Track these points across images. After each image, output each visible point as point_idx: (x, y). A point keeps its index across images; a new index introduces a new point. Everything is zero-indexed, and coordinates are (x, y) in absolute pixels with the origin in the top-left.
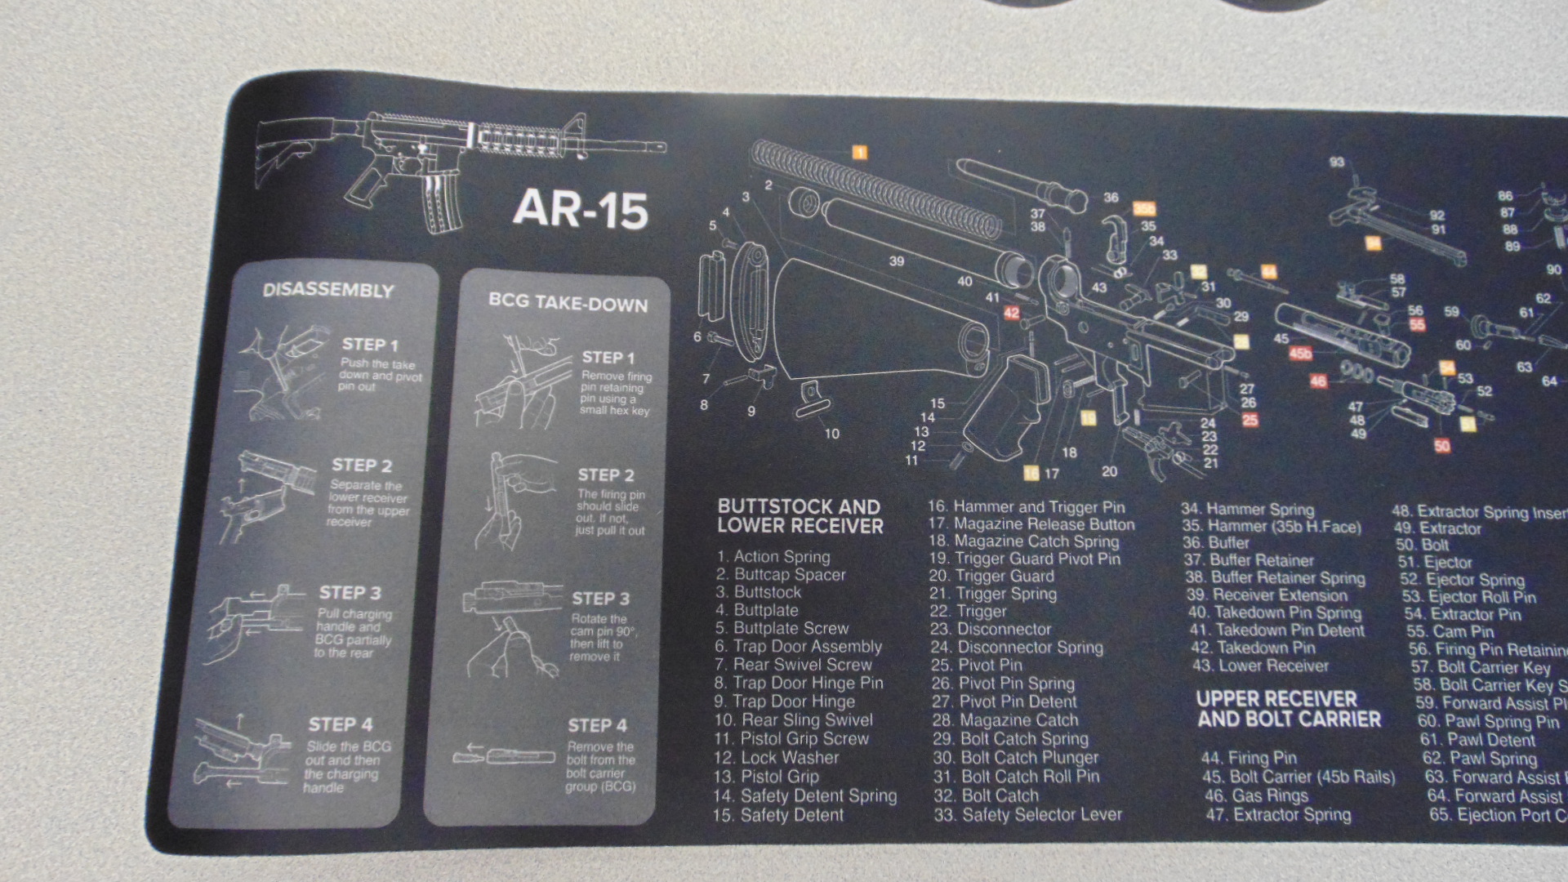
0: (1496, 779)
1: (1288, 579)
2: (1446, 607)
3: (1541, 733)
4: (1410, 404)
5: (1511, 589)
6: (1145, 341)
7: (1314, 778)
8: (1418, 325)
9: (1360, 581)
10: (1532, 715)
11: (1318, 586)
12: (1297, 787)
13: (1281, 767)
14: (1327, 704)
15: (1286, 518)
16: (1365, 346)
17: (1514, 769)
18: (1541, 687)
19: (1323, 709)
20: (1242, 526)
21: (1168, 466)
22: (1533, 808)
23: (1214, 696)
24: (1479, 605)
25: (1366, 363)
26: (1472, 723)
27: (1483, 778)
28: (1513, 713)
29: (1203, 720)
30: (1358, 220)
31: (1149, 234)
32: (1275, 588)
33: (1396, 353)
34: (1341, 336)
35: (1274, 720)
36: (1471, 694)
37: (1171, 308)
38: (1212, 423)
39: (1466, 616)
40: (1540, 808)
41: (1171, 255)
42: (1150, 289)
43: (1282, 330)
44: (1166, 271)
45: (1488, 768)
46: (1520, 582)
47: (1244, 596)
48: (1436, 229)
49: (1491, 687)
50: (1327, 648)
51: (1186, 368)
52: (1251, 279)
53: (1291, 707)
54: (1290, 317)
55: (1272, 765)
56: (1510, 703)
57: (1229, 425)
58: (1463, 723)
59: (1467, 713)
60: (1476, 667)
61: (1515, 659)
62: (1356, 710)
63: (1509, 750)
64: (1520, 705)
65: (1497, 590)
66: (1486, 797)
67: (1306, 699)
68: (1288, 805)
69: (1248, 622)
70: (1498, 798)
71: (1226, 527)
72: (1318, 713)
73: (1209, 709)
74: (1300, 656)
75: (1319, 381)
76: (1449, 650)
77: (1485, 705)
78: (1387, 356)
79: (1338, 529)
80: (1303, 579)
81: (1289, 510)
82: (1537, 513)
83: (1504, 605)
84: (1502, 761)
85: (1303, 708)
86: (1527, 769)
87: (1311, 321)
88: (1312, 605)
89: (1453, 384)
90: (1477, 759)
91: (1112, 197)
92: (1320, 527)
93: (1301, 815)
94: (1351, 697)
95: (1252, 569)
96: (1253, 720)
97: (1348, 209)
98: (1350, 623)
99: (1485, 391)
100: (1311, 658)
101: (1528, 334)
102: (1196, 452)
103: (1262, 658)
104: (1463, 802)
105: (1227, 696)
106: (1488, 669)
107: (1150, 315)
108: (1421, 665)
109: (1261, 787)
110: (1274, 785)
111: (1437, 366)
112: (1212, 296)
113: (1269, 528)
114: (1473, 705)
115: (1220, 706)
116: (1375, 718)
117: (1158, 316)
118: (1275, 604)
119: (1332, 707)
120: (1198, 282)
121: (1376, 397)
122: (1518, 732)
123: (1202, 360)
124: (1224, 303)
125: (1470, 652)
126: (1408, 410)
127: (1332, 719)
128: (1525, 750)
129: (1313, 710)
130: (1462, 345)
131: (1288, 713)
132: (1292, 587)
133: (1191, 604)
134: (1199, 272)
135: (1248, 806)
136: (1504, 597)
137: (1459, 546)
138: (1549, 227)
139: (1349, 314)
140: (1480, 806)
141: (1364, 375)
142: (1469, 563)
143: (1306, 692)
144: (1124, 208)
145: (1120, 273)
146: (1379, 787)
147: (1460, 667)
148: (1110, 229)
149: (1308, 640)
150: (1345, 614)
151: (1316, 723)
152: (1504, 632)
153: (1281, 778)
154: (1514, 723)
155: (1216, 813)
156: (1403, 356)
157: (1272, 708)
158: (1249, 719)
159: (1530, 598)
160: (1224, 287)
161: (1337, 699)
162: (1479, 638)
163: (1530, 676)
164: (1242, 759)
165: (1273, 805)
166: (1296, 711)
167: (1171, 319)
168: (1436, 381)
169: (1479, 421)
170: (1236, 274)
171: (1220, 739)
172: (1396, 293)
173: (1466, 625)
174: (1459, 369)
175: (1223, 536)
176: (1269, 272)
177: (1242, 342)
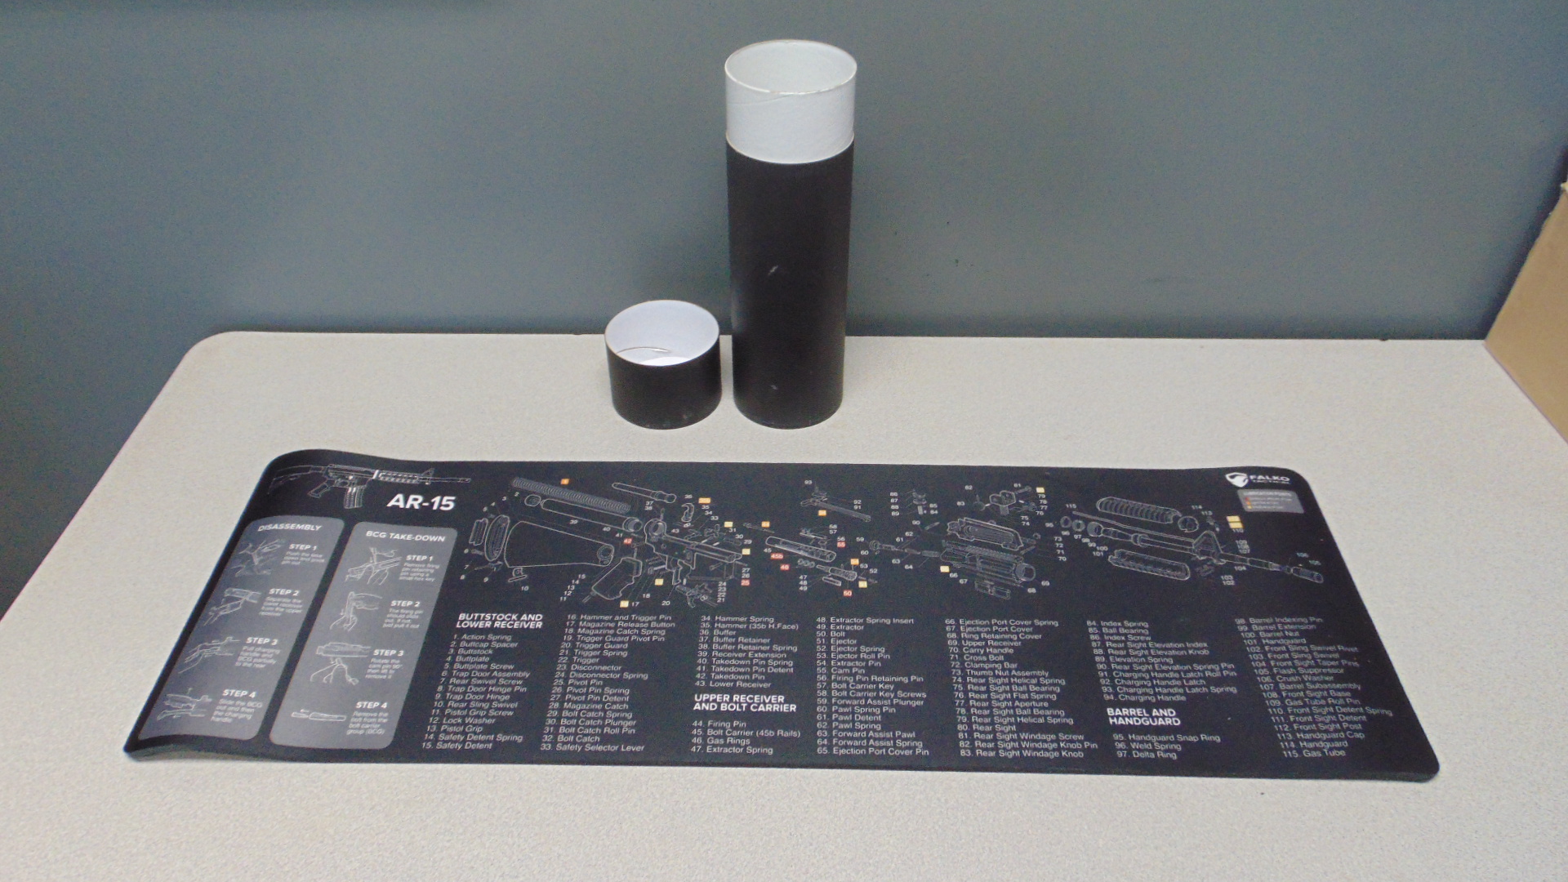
0: (856, 735)
1: (755, 648)
2: (840, 660)
3: (885, 715)
4: (832, 576)
5: (877, 653)
6: (694, 551)
7: (754, 733)
8: (841, 544)
9: (795, 649)
10: (881, 707)
11: (771, 651)
12: (746, 737)
13: (737, 728)
14: (767, 701)
15: (758, 623)
16: (812, 554)
17: (868, 731)
18: (887, 695)
19: (765, 703)
20: (732, 626)
21: (698, 602)
22: (875, 747)
23: (705, 697)
24: (858, 659)
25: (811, 560)
26: (846, 710)
27: (849, 734)
28: (871, 706)
29: (697, 707)
30: (816, 504)
31: (705, 510)
32: (747, 652)
33: (828, 556)
34: (799, 549)
35: (737, 708)
36: (849, 698)
37: (710, 538)
38: (725, 584)
39: (850, 664)
40: (880, 748)
41: (716, 518)
42: (702, 531)
43: (768, 547)
44: (712, 524)
45: (853, 730)
46: (883, 650)
47: (729, 655)
48: (856, 507)
49: (859, 694)
50: (770, 677)
51: (714, 562)
52: (756, 527)
53: (747, 702)
54: (772, 541)
55: (732, 727)
56: (869, 701)
57: (733, 586)
58: (841, 710)
59: (844, 706)
60: (853, 686)
61: (874, 682)
62: (783, 704)
63: (866, 722)
64: (875, 703)
65: (869, 653)
66: (850, 743)
67: (756, 699)
68: (738, 745)
69: (729, 666)
70: (857, 743)
71: (724, 626)
72: (762, 705)
73: (701, 703)
74: (756, 680)
75: (785, 567)
76: (839, 678)
77: (855, 702)
78: (823, 557)
79: (785, 627)
80: (763, 648)
81: (760, 619)
82: (895, 621)
83: (871, 659)
84: (861, 727)
85: (753, 703)
86: (875, 731)
87: (784, 543)
88: (766, 659)
89: (857, 568)
90: (847, 726)
91: (689, 497)
92: (776, 626)
93: (745, 750)
94: (781, 698)
95: (736, 643)
96: (724, 707)
97: (811, 500)
98: (786, 666)
99: (874, 571)
100: (762, 681)
101: (900, 548)
102: (714, 596)
103: (735, 681)
104: (837, 744)
105: (712, 697)
106: (859, 687)
107: (700, 541)
108: (822, 685)
109: (725, 737)
110: (731, 736)
111: (850, 561)
112: (734, 534)
113: (748, 627)
114: (848, 702)
115: (707, 701)
116: (793, 708)
117: (704, 541)
118: (746, 658)
119: (770, 702)
120: (728, 529)
121: (813, 574)
122: (873, 714)
123: (724, 559)
124: (739, 536)
125: (851, 680)
126: (831, 579)
127: (769, 708)
128: (876, 722)
129: (759, 704)
130: (863, 553)
131: (744, 705)
132: (756, 652)
133: (699, 658)
134: (729, 524)
135: (714, 746)
136: (873, 656)
137: (850, 635)
138: (916, 506)
139: (806, 540)
140: (846, 747)
141: (809, 564)
142: (855, 642)
143: (756, 696)
144: (695, 500)
145: (687, 525)
146: (791, 738)
147: (844, 686)
148: (686, 508)
149: (762, 673)
150: (784, 663)
151: (760, 709)
152: (870, 671)
153: (735, 733)
154: (870, 710)
155: (697, 749)
156: (831, 557)
157: (736, 703)
158: (722, 707)
159: (885, 657)
160: (739, 528)
161: (773, 699)
162: (856, 673)
163: (882, 690)
164: (715, 724)
165: (730, 745)
166: (749, 704)
167: (711, 543)
168: (849, 567)
169: (869, 583)
170: (748, 525)
171: (704, 715)
172: (831, 532)
173: (851, 668)
174: (861, 562)
175: (722, 630)
176: (766, 524)
177: (746, 552)
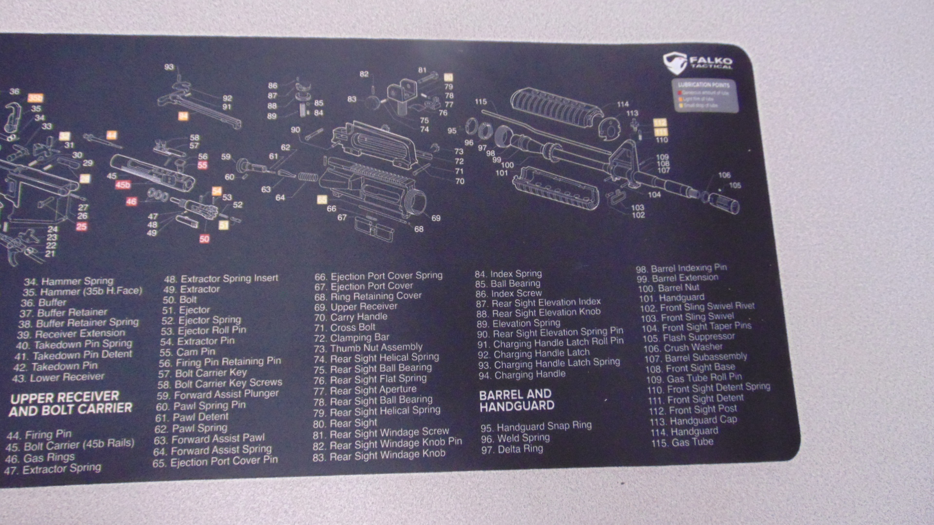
0: (199, 440)
1: (88, 323)
2: (188, 337)
3: (233, 411)
4: (190, 214)
5: (231, 325)
6: (19, 179)
7: (81, 445)
8: (203, 165)
9: (135, 323)
10: (229, 401)
11: (107, 327)
12: (69, 451)
13: (61, 439)
14: (98, 399)
15: (95, 286)
16: (166, 180)
17: (212, 434)
18: (238, 384)
19: (95, 402)
20: (63, 292)
21: (21, 257)
22: (220, 456)
23: (22, 398)
24: (210, 335)
25: (164, 189)
26: (191, 407)
27: (191, 440)
28: (218, 400)
29: (13, 412)
30: (176, 102)
31: (36, 113)
32: (78, 329)
33: (186, 183)
34: (151, 174)
35: (62, 411)
36: (194, 390)
37: (42, 159)
38: (56, 229)
39: (199, 342)
40: (224, 456)
41: (48, 126)
42: (30, 147)
43: (113, 171)
44: (43, 136)
45: (195, 434)
46: (238, 320)
47: (56, 335)
48: (225, 107)
49: (207, 385)
50: (105, 365)
51: (45, 196)
52: (99, 141)
53: (74, 402)
54: (121, 162)
55: (54, 438)
56: (218, 393)
57: (67, 231)
58: (185, 407)
59: (189, 401)
60: (200, 373)
61: (227, 368)
62: (117, 402)
63: (211, 423)
64: (223, 395)
65: (223, 326)
66: (190, 452)
67: (85, 396)
68: (60, 463)
69: (56, 351)
70: (199, 451)
71: (52, 293)
72: (92, 405)
73: (18, 406)
74: (87, 370)
75: (132, 202)
76: (184, 364)
77: (201, 396)
78: (180, 185)
79: (127, 291)
80: (98, 323)
81: (97, 281)
82: (257, 278)
83: (225, 335)
84: (204, 429)
85: (82, 402)
86: (220, 434)
87: (134, 164)
88: (100, 339)
89: (219, 201)
90: (189, 429)
91: (15, 91)
92: (116, 290)
93: (68, 469)
94: (116, 394)
95: (65, 318)
96: (46, 411)
97: (171, 96)
98: (124, 349)
99: (238, 205)
100: (94, 372)
101: (273, 170)
102: (42, 248)
103: (60, 373)
104: (175, 455)
105: (31, 397)
106: (207, 374)
107: (27, 164)
108: (165, 373)
109: (45, 452)
110: (53, 451)
111: (211, 190)
112: (70, 151)
113: (81, 292)
114: (193, 396)
115: (26, 403)
116: (129, 407)
117: (31, 164)
118: (77, 339)
119: (102, 401)
120: (64, 143)
121: (166, 210)
122: (220, 411)
123: (56, 190)
124: (78, 155)
125: (197, 364)
126: (186, 218)
127: (100, 409)
128: (221, 422)
129: (88, 403)
130: (229, 177)
131: (71, 406)
132: (90, 329)
133: (18, 341)
134: (65, 136)
135: (33, 465)
136: (226, 330)
137: (204, 300)
138: (298, 103)
139: (159, 159)
140: (186, 457)
141: (161, 197)
142: (207, 310)
143: (86, 393)
144: (22, 98)
145: (11, 138)
146: (124, 449)
147: (190, 373)
148: (10, 111)
149: (93, 360)
150: (121, 344)
151: (89, 411)
152: (223, 350)
153: (59, 446)
154: (217, 406)
155: (11, 470)
156: (189, 184)
157: (61, 404)
158: (44, 410)
159: (241, 331)
160: (79, 144)
161: (106, 396)
162: (206, 355)
163: (233, 377)
164: (34, 436)
165: (51, 463)
166: (78, 404)
167: (40, 166)
168: (209, 200)
169: (231, 223)
170: (89, 137)
171: (22, 423)
172: (192, 146)
173: (199, 348)
174: (224, 192)
175: (49, 298)
176: (112, 135)
177: (85, 179)
